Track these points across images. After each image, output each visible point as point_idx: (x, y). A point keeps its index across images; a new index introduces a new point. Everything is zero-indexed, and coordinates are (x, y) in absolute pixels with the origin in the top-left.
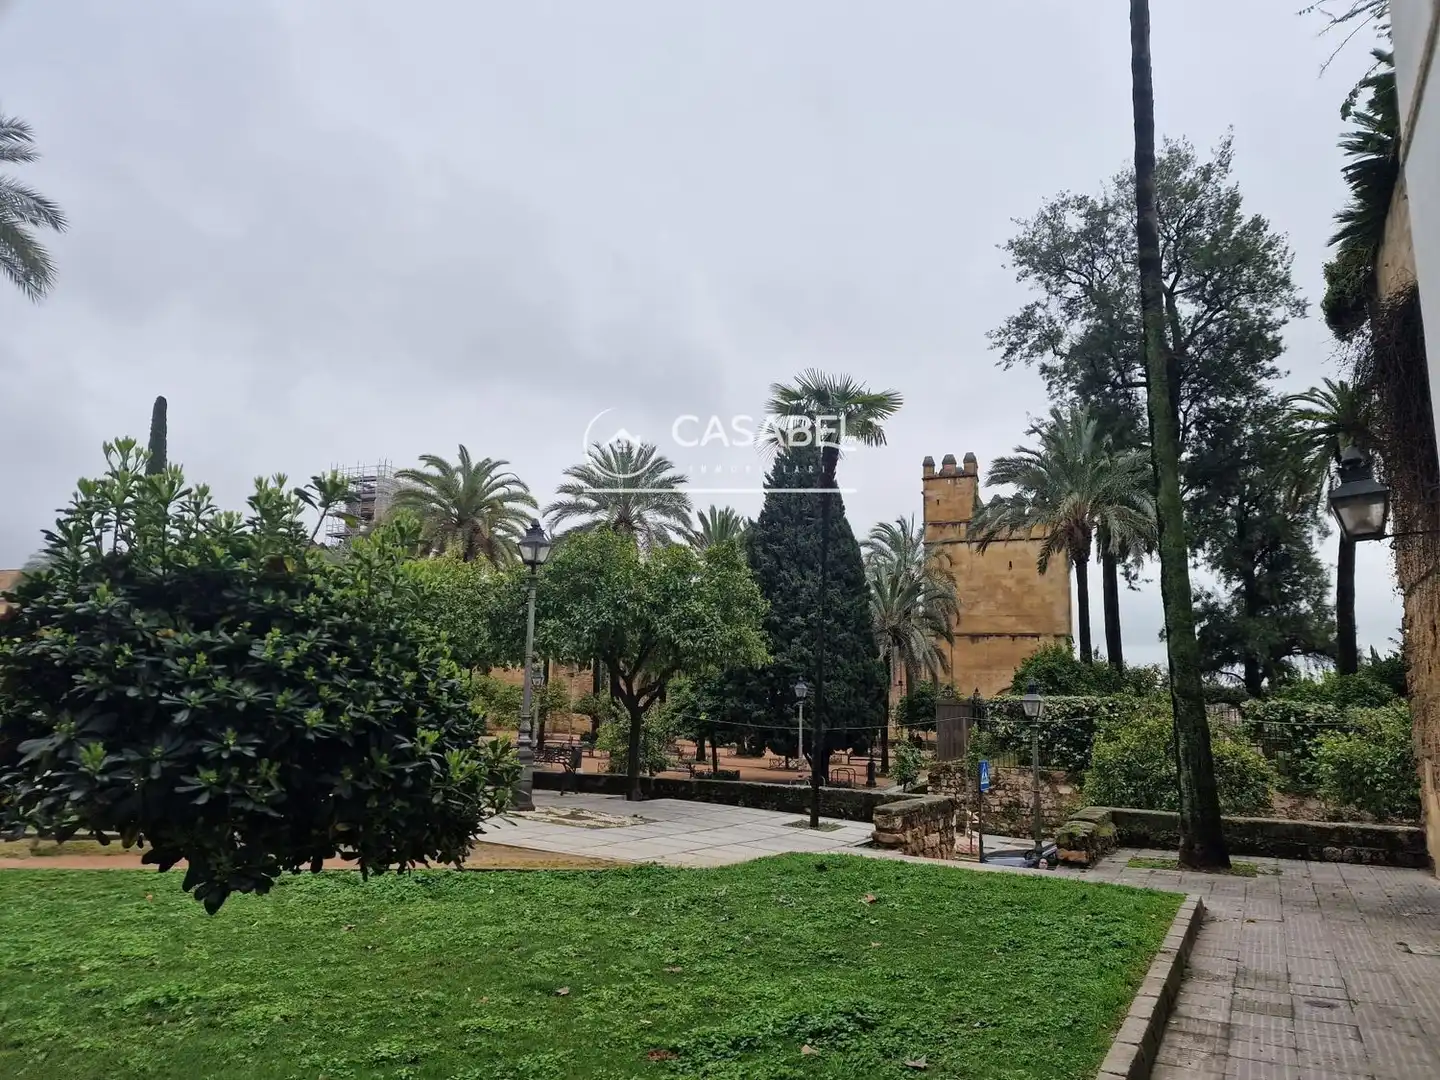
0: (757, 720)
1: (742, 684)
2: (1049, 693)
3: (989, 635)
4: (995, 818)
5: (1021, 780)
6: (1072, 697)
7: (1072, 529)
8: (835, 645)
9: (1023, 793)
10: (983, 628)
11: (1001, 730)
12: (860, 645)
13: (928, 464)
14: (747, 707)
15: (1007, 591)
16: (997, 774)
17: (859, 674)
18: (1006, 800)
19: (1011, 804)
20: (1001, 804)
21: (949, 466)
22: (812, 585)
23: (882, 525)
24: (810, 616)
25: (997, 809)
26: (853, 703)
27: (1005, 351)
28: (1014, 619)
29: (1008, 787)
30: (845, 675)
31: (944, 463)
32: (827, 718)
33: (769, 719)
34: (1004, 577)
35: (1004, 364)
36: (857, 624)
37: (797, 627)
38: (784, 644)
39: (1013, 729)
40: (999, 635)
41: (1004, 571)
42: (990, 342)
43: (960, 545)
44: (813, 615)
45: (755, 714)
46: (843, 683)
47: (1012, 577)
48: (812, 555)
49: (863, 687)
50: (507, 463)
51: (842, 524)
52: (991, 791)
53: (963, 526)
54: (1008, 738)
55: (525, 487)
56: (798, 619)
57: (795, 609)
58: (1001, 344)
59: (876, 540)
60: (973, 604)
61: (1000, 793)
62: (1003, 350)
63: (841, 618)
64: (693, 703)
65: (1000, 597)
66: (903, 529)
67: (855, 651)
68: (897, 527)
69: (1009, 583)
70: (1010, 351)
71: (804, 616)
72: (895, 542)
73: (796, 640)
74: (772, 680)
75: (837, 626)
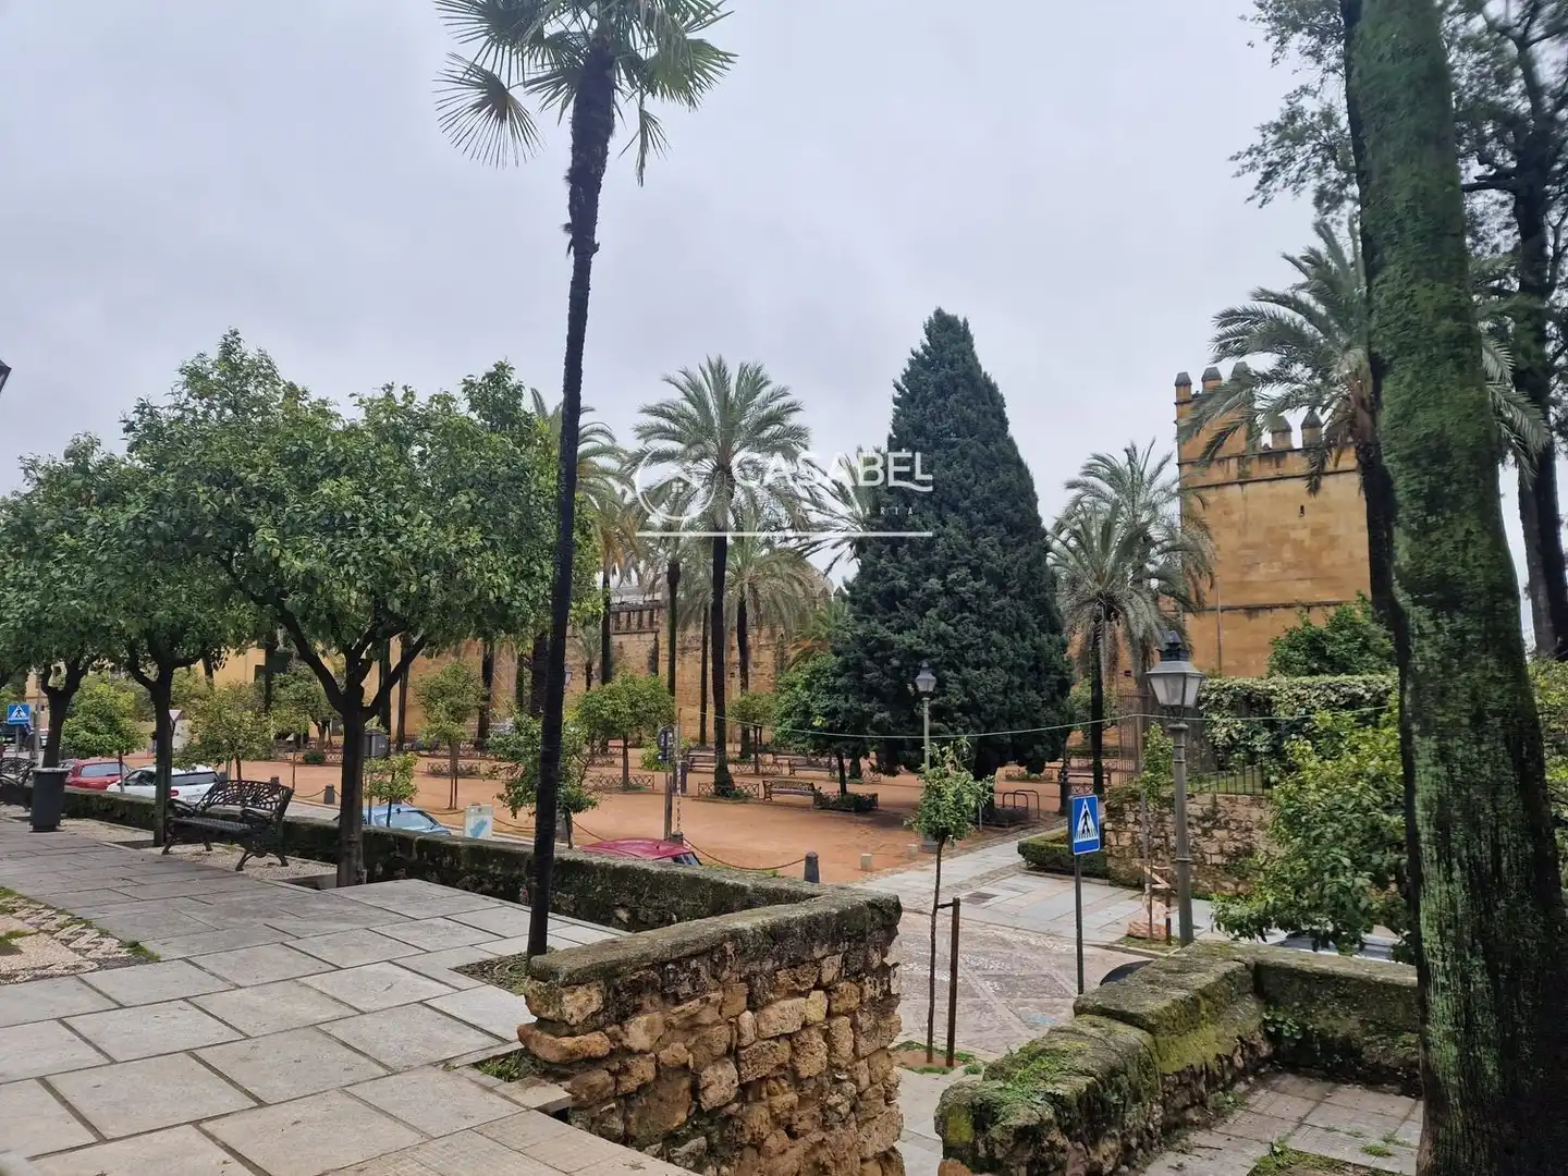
0: (878, 727)
1: (860, 678)
2: (1312, 672)
3: (1271, 608)
4: (1210, 874)
5: (1256, 813)
6: (1343, 677)
7: (1354, 416)
8: (988, 616)
9: (1258, 835)
10: (1263, 598)
11: (1220, 734)
12: (1028, 616)
13: (1183, 383)
14: (866, 707)
15: (1298, 546)
16: (1215, 804)
17: (1027, 658)
18: (1230, 846)
19: (1237, 854)
20: (1222, 852)
21: (1211, 384)
22: (953, 532)
23: (1097, 457)
24: (950, 577)
25: (1217, 859)
26: (1017, 700)
27: (1260, 177)
28: (1308, 583)
29: (1233, 825)
30: (1003, 659)
31: (1204, 380)
32: (977, 721)
33: (899, 724)
34: (1294, 528)
35: (1260, 199)
36: (1023, 587)
37: (933, 595)
38: (916, 618)
39: (1240, 732)
40: (1287, 606)
41: (1293, 518)
42: (1236, 166)
43: (1229, 488)
44: (954, 576)
45: (877, 717)
46: (999, 671)
47: (1305, 527)
48: (955, 492)
49: (1033, 677)
50: (592, 410)
51: (1002, 444)
52: (1205, 832)
53: (1233, 463)
54: (1233, 746)
55: (610, 436)
56: (934, 583)
57: (929, 570)
58: (1253, 166)
59: (1092, 480)
60: (1250, 567)
61: (1217, 833)
62: (1257, 176)
63: (1000, 581)
64: (805, 703)
65: (1288, 555)
66: (1131, 459)
67: (1020, 626)
68: (1121, 460)
69: (1303, 535)
70: (1267, 176)
71: (943, 577)
72: (1115, 477)
73: (932, 613)
74: (899, 669)
75: (991, 589)
